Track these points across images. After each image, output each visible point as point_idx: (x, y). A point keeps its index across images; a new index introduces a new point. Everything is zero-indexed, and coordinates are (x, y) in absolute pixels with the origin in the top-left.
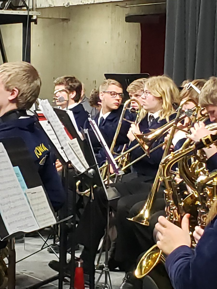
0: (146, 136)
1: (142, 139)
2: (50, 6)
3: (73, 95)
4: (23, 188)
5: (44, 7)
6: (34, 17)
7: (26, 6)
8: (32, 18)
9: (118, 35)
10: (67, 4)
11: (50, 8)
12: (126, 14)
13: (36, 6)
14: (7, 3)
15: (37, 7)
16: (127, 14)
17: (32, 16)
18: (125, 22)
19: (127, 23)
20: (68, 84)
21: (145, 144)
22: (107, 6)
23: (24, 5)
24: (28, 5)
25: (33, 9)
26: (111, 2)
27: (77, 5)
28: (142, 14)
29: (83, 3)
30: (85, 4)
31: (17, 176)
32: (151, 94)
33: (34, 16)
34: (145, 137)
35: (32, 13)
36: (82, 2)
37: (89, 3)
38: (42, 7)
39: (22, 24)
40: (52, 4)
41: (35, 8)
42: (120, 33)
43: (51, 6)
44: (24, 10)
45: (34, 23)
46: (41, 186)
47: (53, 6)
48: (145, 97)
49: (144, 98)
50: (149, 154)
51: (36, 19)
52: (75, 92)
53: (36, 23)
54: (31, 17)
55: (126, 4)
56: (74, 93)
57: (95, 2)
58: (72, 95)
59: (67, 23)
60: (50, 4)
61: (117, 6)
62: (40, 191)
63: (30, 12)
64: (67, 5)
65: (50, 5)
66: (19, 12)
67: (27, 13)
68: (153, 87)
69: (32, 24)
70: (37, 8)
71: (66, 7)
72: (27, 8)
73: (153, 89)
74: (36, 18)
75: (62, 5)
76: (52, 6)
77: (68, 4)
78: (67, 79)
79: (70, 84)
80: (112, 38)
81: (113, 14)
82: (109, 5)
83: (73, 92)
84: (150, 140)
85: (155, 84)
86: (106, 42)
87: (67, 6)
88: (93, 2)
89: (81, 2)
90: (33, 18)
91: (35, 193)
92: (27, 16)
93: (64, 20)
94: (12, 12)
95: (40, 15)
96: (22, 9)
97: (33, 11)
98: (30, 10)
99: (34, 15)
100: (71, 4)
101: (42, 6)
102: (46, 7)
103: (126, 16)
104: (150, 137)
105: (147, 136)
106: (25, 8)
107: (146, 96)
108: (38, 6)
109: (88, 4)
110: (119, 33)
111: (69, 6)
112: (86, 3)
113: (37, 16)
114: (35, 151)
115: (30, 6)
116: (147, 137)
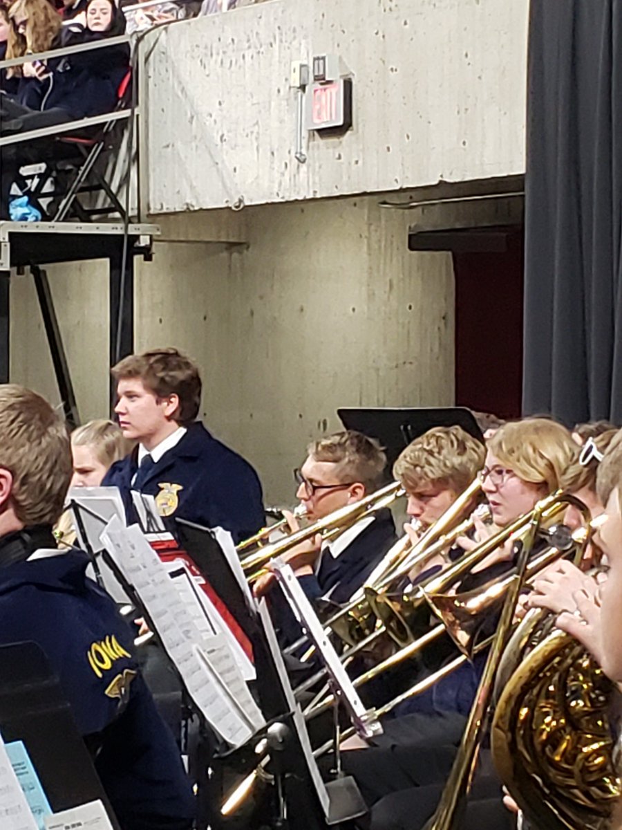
0: (460, 602)
1: (448, 609)
2: (188, 209)
3: (171, 405)
4: (37, 811)
5: (172, 210)
6: (144, 241)
7: (118, 208)
8: (137, 244)
9: (388, 288)
10: (237, 200)
11: (188, 212)
12: (410, 228)
13: (149, 209)
14: (64, 202)
15: (152, 212)
16: (413, 225)
17: (137, 237)
18: (408, 250)
19: (414, 253)
20: (155, 375)
21: (460, 625)
22: (355, 205)
23: (113, 206)
24: (124, 207)
25: (138, 218)
26: (365, 194)
27: (267, 204)
28: (458, 226)
29: (283, 198)
30: (287, 202)
31: (17, 775)
32: (515, 475)
33: (141, 237)
34: (456, 603)
35: (136, 229)
36: (281, 196)
37: (300, 198)
38: (164, 210)
39: (107, 260)
40: (194, 203)
41: (146, 213)
42: (395, 282)
43: (192, 209)
44: (115, 220)
45: (142, 256)
46: (99, 802)
47: (196, 208)
48: (496, 486)
49: (493, 489)
50: (472, 655)
51: (146, 245)
52: (174, 397)
53: (148, 258)
54: (135, 241)
55: (411, 198)
56: (172, 400)
57: (318, 196)
58: (168, 405)
59: (240, 253)
60: (188, 201)
61: (385, 203)
62: (94, 817)
63: (130, 226)
64: (237, 204)
65: (187, 204)
66: (98, 228)
67: (121, 228)
68: (515, 455)
69: (138, 259)
70: (149, 215)
71: (234, 208)
72: (123, 213)
73: (518, 460)
74: (148, 242)
75: (224, 205)
76: (193, 206)
77: (241, 201)
78: (153, 359)
79: (161, 374)
80: (371, 296)
81: (373, 227)
82: (362, 201)
83: (171, 397)
84: (474, 613)
85: (522, 444)
86: (354, 310)
87: (237, 207)
88: (310, 196)
89: (278, 195)
90: (140, 243)
91: (79, 824)
92: (121, 236)
93: (231, 246)
94: (77, 228)
95: (159, 233)
96: (107, 216)
97: (139, 222)
98: (131, 222)
99: (144, 233)
100: (247, 203)
101: (165, 207)
102: (178, 210)
103: (411, 233)
104: (474, 604)
105: (465, 600)
106: (117, 215)
107: (498, 482)
108: (155, 209)
109: (296, 200)
110: (391, 281)
111: (242, 206)
112: (292, 199)
113: (151, 236)
114: (89, 653)
115: (132, 209)
116: (463, 604)
